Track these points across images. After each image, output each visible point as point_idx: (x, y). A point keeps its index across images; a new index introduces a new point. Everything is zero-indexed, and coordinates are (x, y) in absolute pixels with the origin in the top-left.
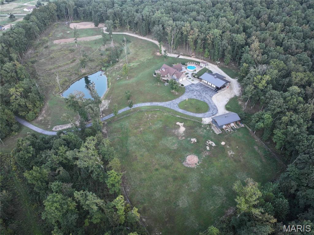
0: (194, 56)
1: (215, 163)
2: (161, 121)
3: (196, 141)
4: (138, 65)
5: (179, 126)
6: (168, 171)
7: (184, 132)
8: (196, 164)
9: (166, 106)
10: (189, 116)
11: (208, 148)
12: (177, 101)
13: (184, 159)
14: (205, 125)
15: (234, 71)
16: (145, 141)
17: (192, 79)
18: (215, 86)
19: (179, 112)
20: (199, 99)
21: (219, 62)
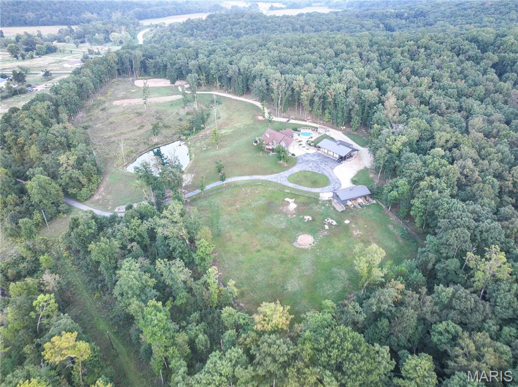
0: (310, 121)
1: (336, 244)
2: (264, 196)
3: (310, 219)
4: (232, 132)
5: (288, 203)
6: (274, 252)
7: (295, 209)
8: (310, 245)
9: (271, 180)
10: (302, 191)
11: (327, 227)
12: (287, 173)
13: (295, 239)
14: (324, 201)
15: (364, 138)
16: (243, 220)
17: (307, 147)
18: (337, 156)
19: (288, 187)
20: (317, 171)
21: (344, 128)
